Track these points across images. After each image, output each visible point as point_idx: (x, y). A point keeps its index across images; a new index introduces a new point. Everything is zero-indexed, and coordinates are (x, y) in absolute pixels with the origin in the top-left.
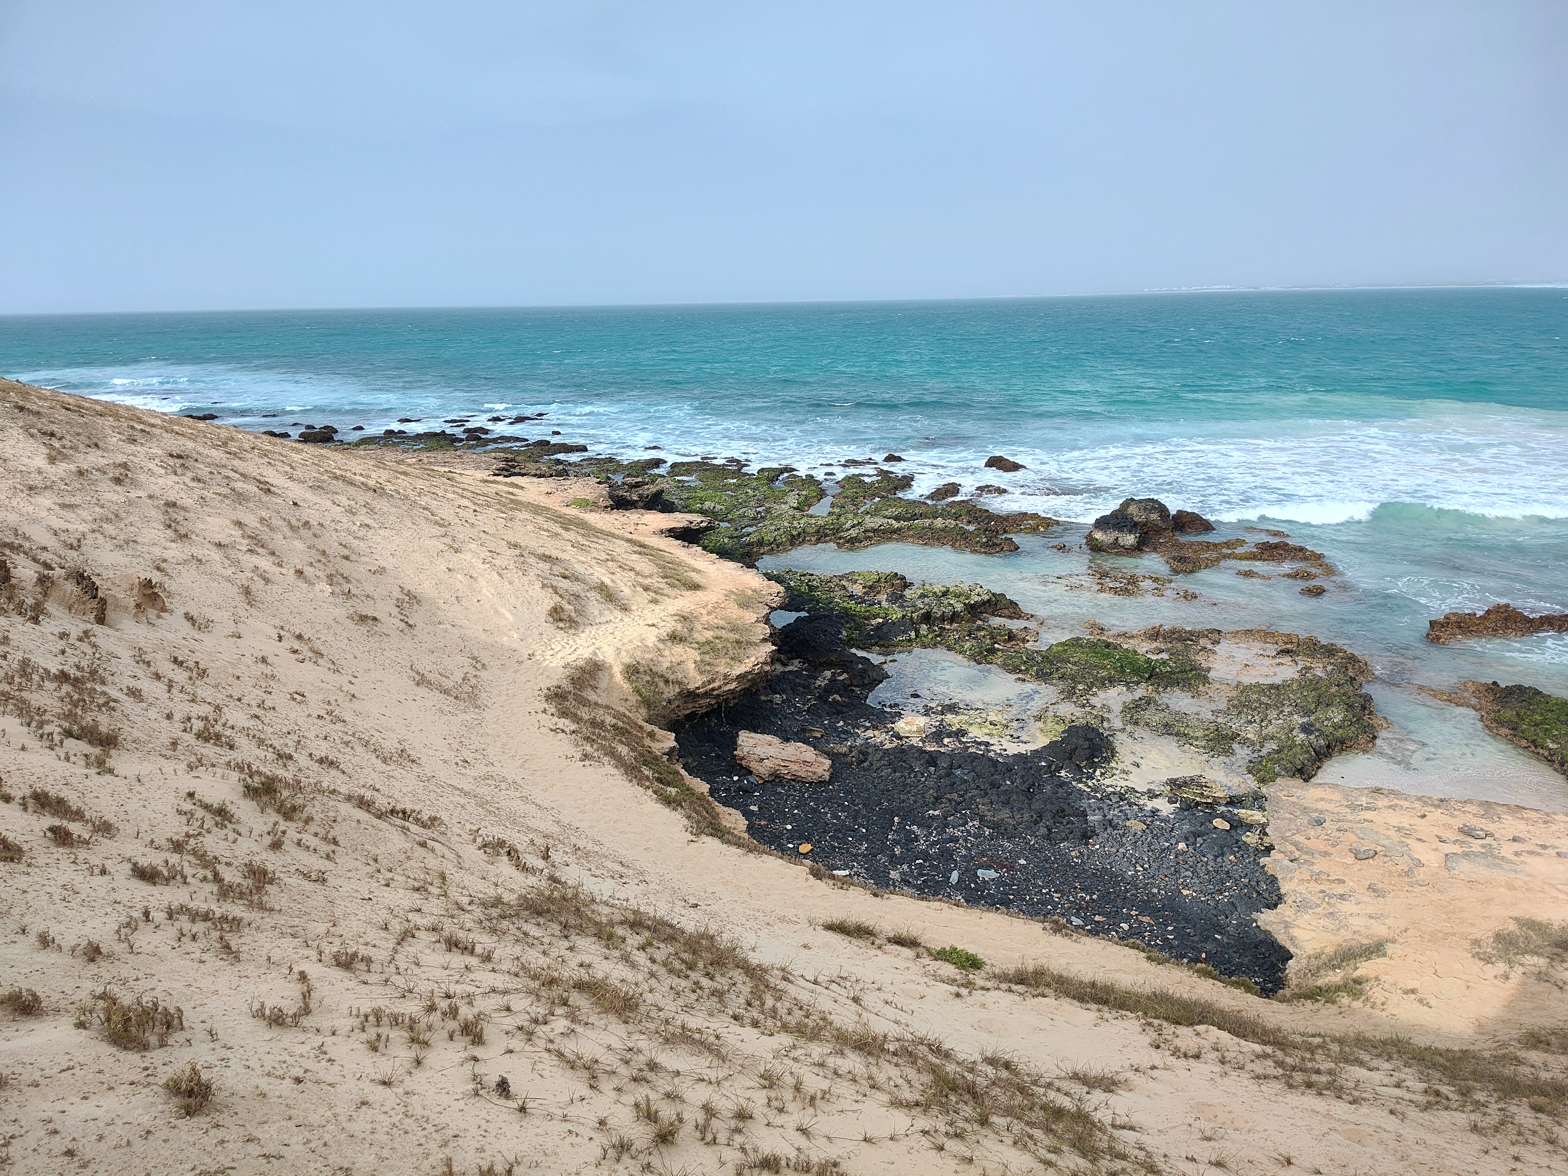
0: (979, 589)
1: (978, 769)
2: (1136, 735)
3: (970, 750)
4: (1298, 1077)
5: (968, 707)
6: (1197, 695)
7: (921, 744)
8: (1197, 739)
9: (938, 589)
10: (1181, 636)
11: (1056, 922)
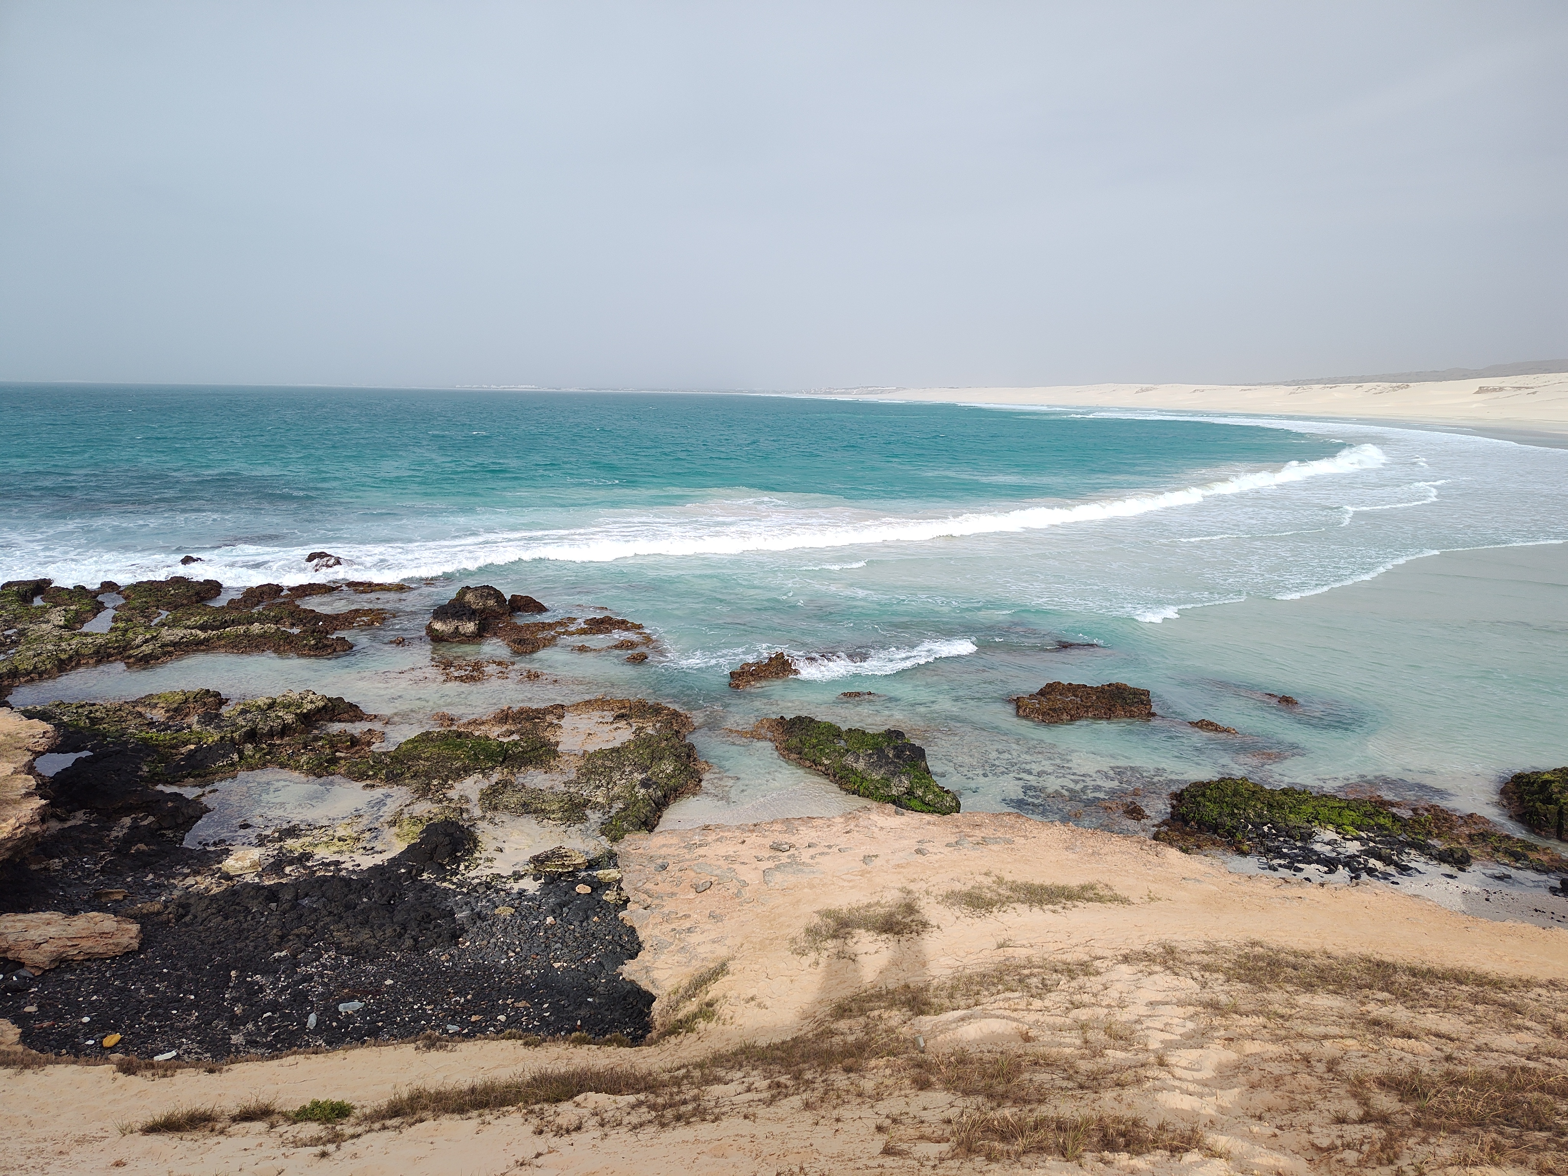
0: (311, 696)
1: (329, 894)
2: (497, 820)
3: (318, 874)
4: (669, 1113)
5: (311, 827)
6: (549, 770)
7: (257, 880)
8: (553, 812)
9: (262, 701)
10: (528, 715)
11: (429, 1037)
